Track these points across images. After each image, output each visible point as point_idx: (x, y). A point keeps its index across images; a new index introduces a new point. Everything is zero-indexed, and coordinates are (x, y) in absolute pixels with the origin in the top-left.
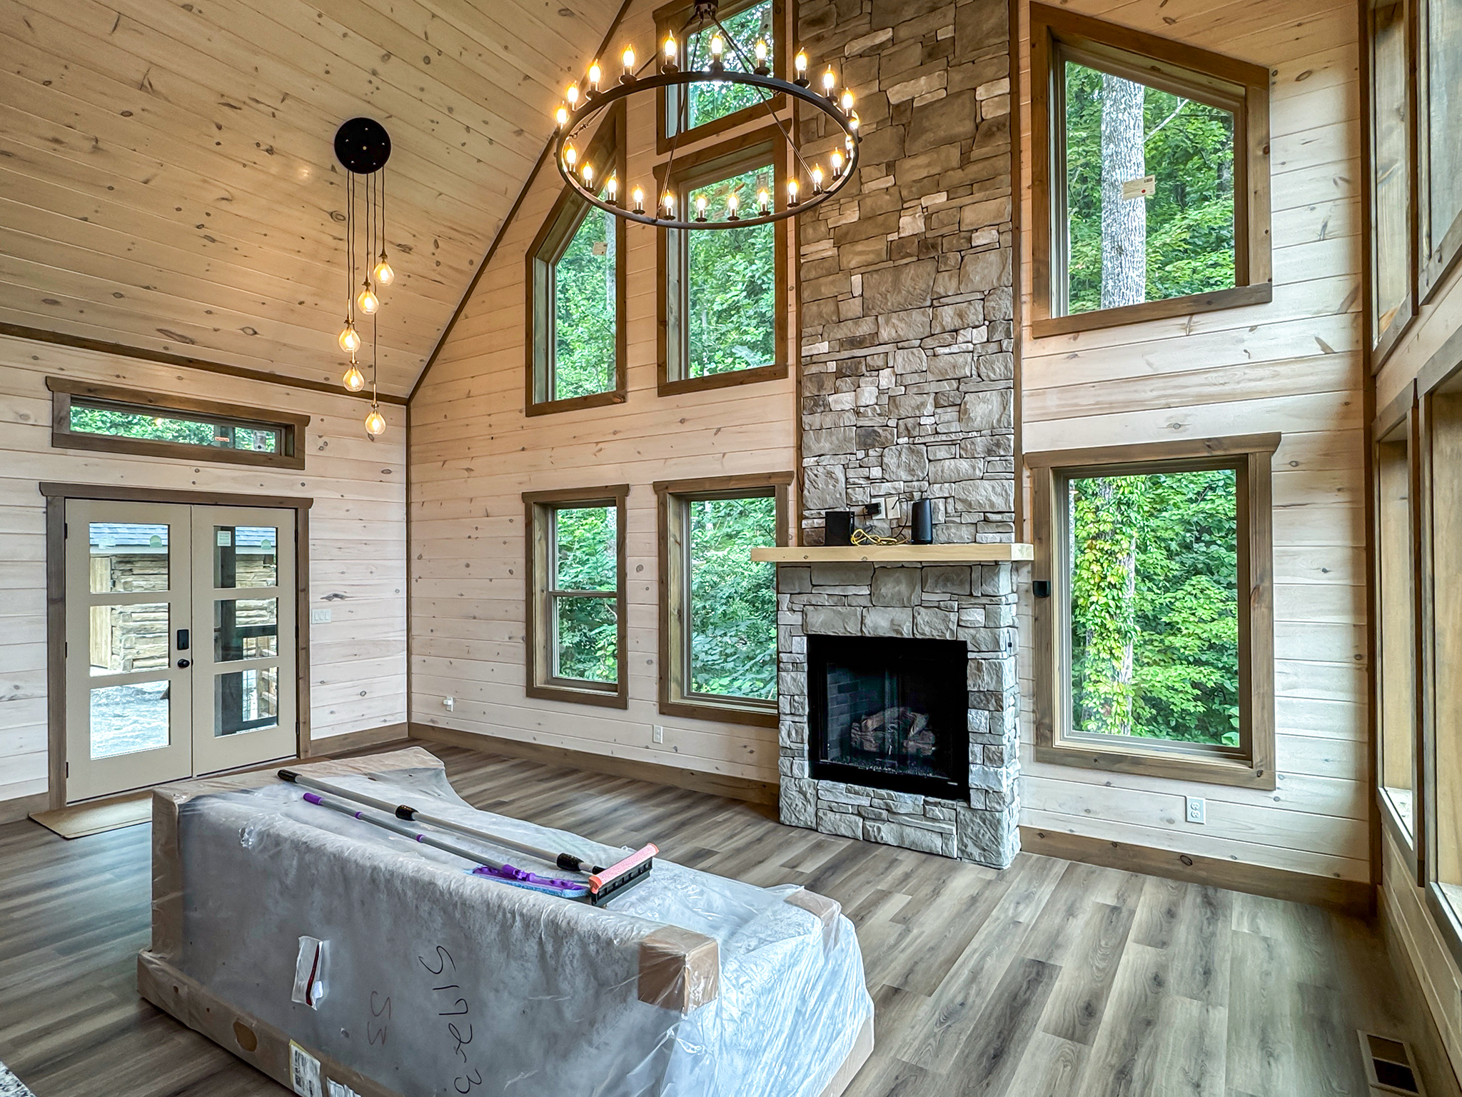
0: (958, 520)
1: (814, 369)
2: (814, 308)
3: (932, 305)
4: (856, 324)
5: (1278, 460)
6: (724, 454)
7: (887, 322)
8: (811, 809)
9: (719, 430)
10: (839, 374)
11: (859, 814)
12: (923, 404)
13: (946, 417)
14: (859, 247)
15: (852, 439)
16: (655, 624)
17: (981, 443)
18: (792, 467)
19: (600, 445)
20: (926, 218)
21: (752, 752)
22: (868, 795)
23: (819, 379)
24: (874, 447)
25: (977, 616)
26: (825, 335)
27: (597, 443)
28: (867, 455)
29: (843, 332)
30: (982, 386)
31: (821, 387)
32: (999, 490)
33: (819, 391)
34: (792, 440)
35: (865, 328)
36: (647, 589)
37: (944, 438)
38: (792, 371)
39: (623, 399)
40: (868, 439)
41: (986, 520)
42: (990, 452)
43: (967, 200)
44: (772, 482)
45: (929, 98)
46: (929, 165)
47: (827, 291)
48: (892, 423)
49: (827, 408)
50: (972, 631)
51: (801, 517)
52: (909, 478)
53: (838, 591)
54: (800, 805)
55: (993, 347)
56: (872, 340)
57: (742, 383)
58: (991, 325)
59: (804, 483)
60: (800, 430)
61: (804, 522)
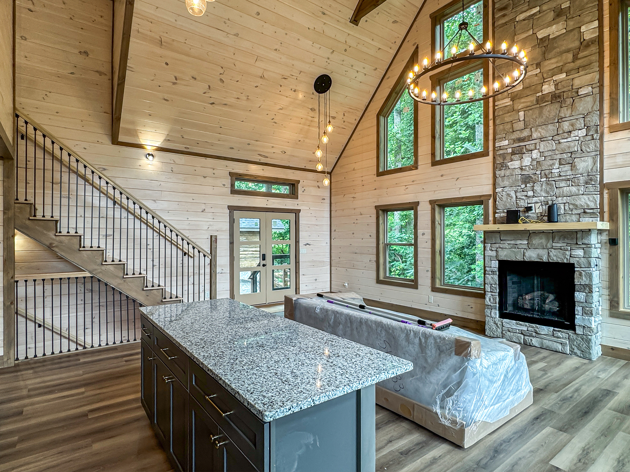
0: (570, 212)
1: (501, 152)
2: (501, 127)
3: (558, 122)
4: (521, 132)
6: (460, 188)
7: (536, 130)
8: (500, 330)
9: (458, 178)
10: (513, 153)
11: (522, 334)
12: (554, 164)
13: (565, 169)
14: (523, 100)
15: (518, 180)
16: (430, 256)
17: (582, 180)
18: (491, 192)
19: (407, 187)
20: (555, 85)
21: (472, 308)
22: (526, 326)
23: (503, 156)
24: (529, 183)
25: (580, 253)
26: (507, 138)
28: (526, 186)
29: (515, 136)
30: (583, 155)
31: (504, 159)
32: (591, 199)
33: (504, 161)
34: (491, 182)
35: (526, 133)
36: (427, 242)
37: (564, 178)
38: (491, 153)
39: (417, 168)
40: (526, 180)
41: (585, 212)
42: (587, 183)
43: (577, 75)
44: (482, 199)
45: (558, 34)
46: (557, 62)
47: (507, 119)
48: (538, 172)
49: (507, 168)
50: (577, 259)
51: (495, 213)
52: (547, 195)
53: (513, 242)
54: (495, 328)
55: (589, 138)
56: (529, 138)
57: (468, 159)
58: (588, 128)
59: (496, 199)
60: (495, 177)
61: (496, 215)
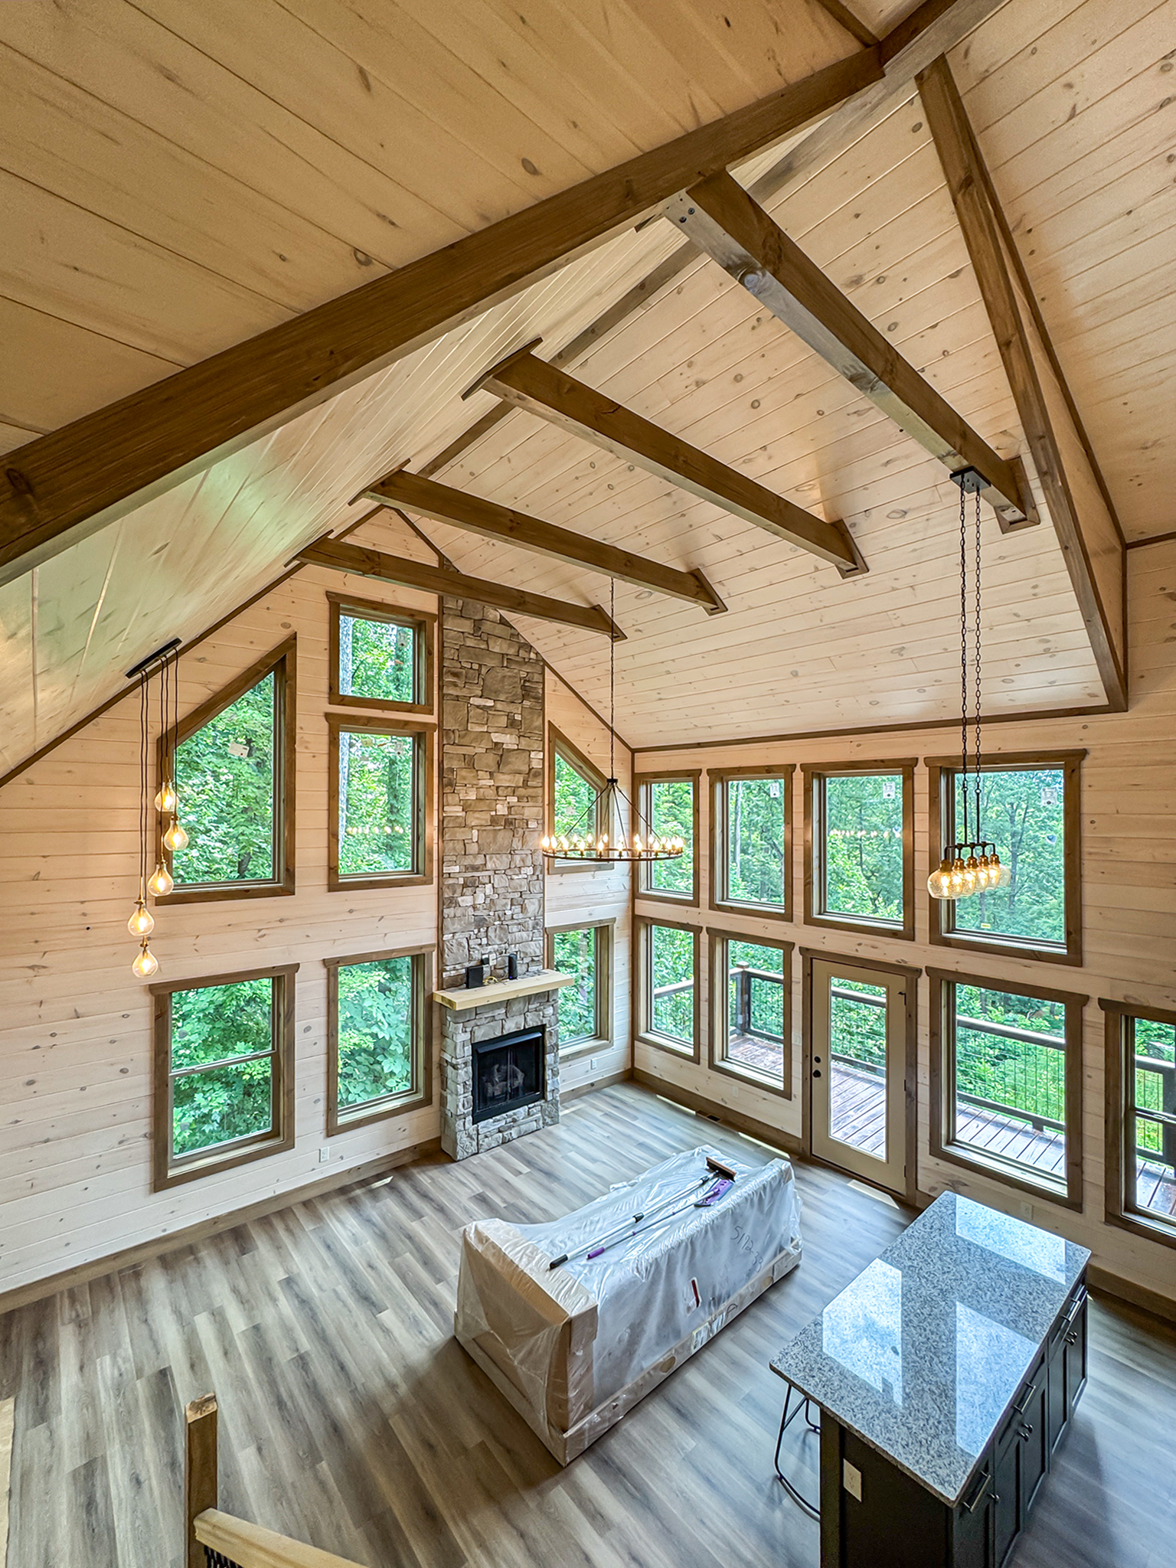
1: (451, 881)
2: (451, 844)
3: (510, 853)
4: (475, 857)
5: (615, 926)
6: (386, 935)
7: (491, 858)
8: (475, 1143)
9: (382, 917)
10: (465, 886)
12: (506, 904)
13: (516, 911)
14: (477, 815)
15: (471, 923)
16: (323, 1069)
17: (531, 923)
18: (434, 941)
19: (263, 932)
20: (508, 808)
22: (503, 1118)
23: (452, 887)
24: (482, 927)
26: (458, 862)
27: (259, 930)
28: (479, 931)
29: (468, 861)
30: (530, 896)
31: (453, 892)
33: (452, 894)
34: (435, 925)
35: (480, 861)
36: (315, 1044)
37: (516, 921)
38: (435, 880)
39: (291, 892)
40: (480, 922)
41: (533, 960)
42: (534, 928)
43: (525, 804)
44: (423, 951)
45: (511, 747)
46: (510, 781)
47: (460, 837)
48: (492, 913)
49: (457, 904)
50: (548, 1018)
51: (440, 971)
52: (500, 943)
53: (490, 1014)
54: (468, 1144)
55: (535, 877)
56: (483, 867)
58: (534, 867)
59: (443, 950)
60: (441, 917)
61: (444, 974)
